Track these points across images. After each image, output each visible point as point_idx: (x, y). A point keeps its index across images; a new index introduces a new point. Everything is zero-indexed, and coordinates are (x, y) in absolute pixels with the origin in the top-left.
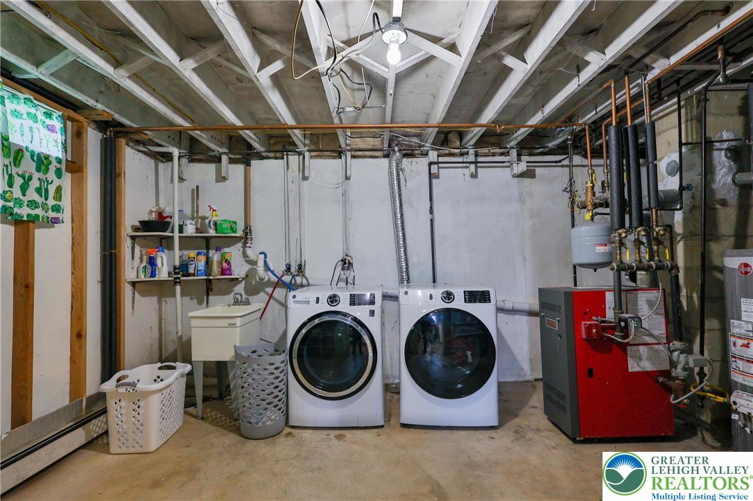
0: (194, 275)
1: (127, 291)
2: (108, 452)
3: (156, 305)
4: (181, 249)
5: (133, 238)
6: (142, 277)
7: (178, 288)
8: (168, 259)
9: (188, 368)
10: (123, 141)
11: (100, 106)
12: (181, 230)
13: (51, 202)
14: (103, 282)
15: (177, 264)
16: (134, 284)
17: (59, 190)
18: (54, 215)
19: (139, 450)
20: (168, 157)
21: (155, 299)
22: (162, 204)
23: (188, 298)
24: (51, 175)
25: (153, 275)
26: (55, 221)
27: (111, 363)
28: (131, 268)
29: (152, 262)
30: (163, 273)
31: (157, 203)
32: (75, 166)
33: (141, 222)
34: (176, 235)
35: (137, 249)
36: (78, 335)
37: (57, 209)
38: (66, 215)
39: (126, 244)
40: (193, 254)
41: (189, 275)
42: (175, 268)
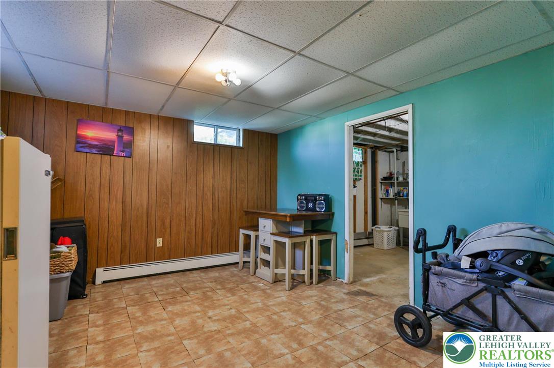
0: (403, 197)
1: (379, 201)
2: (373, 247)
3: (390, 208)
4: (397, 186)
5: (381, 183)
6: (384, 197)
7: (396, 201)
8: (393, 190)
9: (397, 228)
10: (377, 150)
11: (371, 144)
12: (397, 179)
13: (359, 174)
14: (372, 197)
15: (396, 192)
16: (381, 199)
17: (361, 170)
18: (360, 177)
19: (381, 248)
20: (393, 152)
21: (389, 205)
22: (391, 170)
23: (401, 206)
24: (359, 167)
25: (388, 196)
26: (360, 179)
27: (375, 223)
28: (381, 194)
29: (387, 191)
30: (391, 196)
31: (390, 169)
32: (365, 162)
33: (384, 177)
34: (396, 181)
35: (383, 187)
36: (366, 213)
37: (361, 176)
38: (363, 178)
39: (379, 185)
40: (402, 188)
41: (401, 197)
42: (395, 194)
